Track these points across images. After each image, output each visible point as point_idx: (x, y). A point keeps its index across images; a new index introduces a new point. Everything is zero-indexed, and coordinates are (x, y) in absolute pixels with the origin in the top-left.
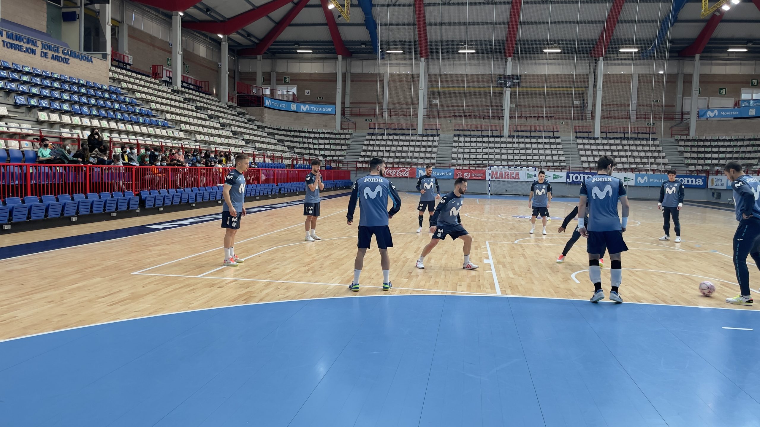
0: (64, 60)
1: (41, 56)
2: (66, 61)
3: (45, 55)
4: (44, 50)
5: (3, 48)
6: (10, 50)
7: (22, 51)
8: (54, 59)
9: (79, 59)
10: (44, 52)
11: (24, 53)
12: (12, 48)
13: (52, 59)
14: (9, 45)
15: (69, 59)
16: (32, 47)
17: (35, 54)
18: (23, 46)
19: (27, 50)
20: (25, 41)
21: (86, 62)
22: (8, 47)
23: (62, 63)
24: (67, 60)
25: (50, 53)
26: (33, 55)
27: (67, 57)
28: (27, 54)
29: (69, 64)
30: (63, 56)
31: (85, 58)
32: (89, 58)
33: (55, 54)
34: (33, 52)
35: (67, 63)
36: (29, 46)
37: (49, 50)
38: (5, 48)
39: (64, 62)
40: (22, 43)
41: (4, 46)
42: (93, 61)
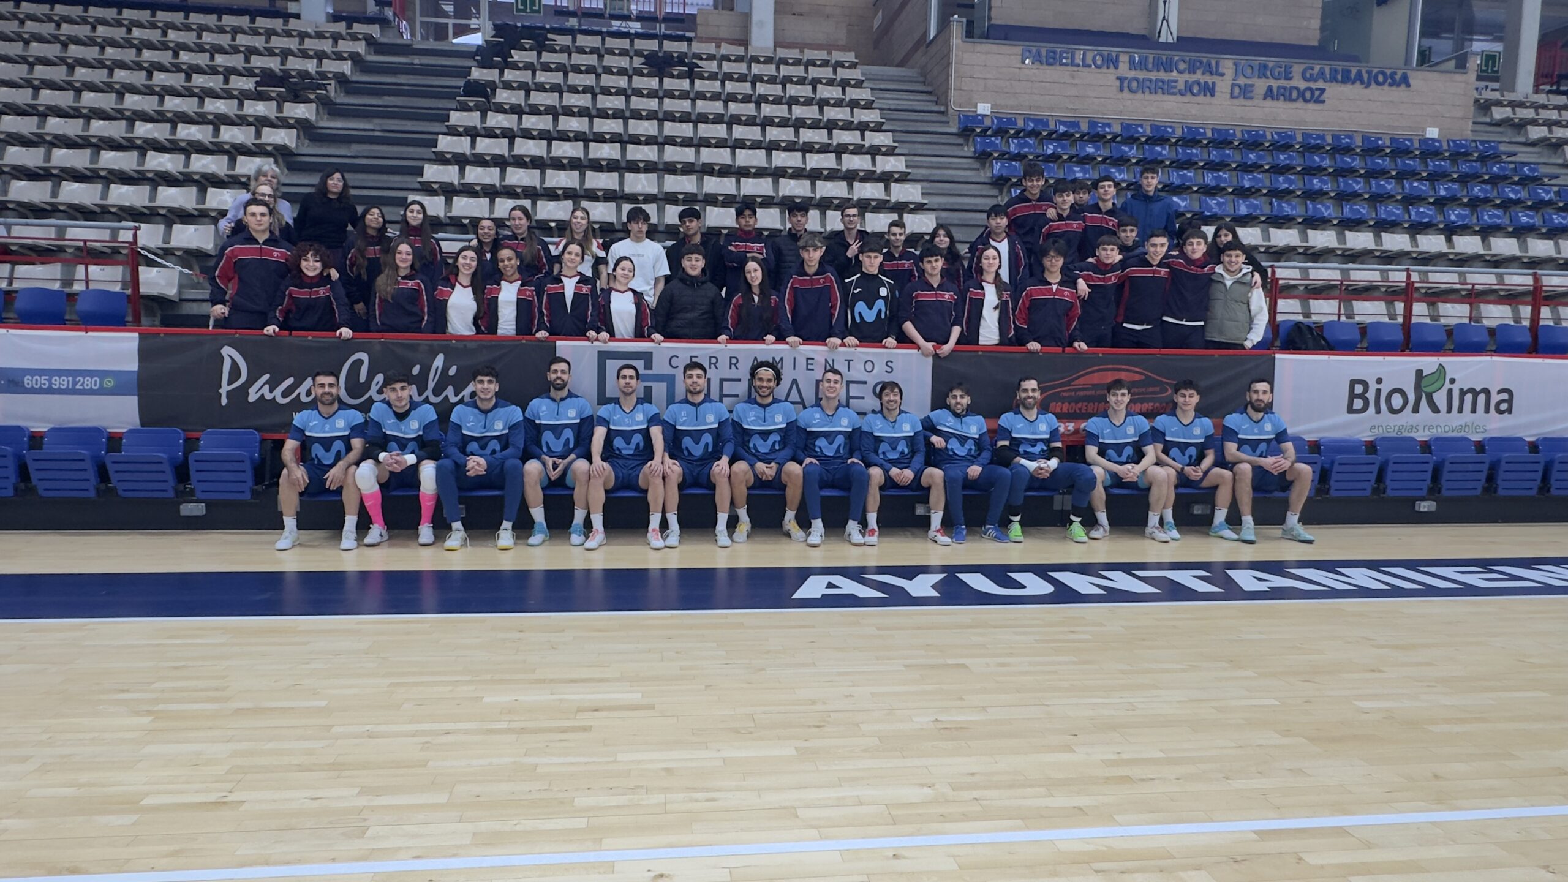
0: (1308, 95)
1: (1232, 97)
2: (1316, 97)
3: (1246, 92)
4: (1242, 81)
5: (1120, 96)
6: (1139, 96)
7: (1174, 94)
8: (1273, 99)
9: (1362, 82)
10: (1240, 86)
11: (1179, 98)
12: (1143, 93)
13: (1265, 99)
14: (1134, 85)
15: (1323, 91)
16: (1209, 79)
17: (1212, 95)
18: (1176, 81)
19: (1188, 89)
20: (1182, 66)
21: (1386, 87)
22: (1131, 91)
23: (1300, 104)
24: (1317, 93)
25: (1261, 85)
26: (1208, 98)
27: (1320, 84)
28: (1188, 98)
29: (1324, 102)
30: (1303, 85)
31: (1381, 78)
32: (1398, 77)
33: (1275, 84)
34: (1209, 90)
35: (1319, 101)
36: (1198, 76)
37: (1259, 77)
38: (1126, 94)
39: (1306, 101)
40: (1175, 73)
41: (1121, 90)
42: (1411, 81)
